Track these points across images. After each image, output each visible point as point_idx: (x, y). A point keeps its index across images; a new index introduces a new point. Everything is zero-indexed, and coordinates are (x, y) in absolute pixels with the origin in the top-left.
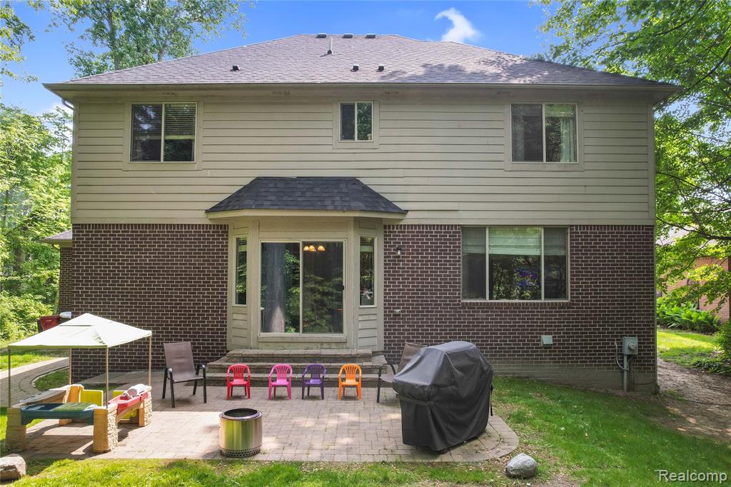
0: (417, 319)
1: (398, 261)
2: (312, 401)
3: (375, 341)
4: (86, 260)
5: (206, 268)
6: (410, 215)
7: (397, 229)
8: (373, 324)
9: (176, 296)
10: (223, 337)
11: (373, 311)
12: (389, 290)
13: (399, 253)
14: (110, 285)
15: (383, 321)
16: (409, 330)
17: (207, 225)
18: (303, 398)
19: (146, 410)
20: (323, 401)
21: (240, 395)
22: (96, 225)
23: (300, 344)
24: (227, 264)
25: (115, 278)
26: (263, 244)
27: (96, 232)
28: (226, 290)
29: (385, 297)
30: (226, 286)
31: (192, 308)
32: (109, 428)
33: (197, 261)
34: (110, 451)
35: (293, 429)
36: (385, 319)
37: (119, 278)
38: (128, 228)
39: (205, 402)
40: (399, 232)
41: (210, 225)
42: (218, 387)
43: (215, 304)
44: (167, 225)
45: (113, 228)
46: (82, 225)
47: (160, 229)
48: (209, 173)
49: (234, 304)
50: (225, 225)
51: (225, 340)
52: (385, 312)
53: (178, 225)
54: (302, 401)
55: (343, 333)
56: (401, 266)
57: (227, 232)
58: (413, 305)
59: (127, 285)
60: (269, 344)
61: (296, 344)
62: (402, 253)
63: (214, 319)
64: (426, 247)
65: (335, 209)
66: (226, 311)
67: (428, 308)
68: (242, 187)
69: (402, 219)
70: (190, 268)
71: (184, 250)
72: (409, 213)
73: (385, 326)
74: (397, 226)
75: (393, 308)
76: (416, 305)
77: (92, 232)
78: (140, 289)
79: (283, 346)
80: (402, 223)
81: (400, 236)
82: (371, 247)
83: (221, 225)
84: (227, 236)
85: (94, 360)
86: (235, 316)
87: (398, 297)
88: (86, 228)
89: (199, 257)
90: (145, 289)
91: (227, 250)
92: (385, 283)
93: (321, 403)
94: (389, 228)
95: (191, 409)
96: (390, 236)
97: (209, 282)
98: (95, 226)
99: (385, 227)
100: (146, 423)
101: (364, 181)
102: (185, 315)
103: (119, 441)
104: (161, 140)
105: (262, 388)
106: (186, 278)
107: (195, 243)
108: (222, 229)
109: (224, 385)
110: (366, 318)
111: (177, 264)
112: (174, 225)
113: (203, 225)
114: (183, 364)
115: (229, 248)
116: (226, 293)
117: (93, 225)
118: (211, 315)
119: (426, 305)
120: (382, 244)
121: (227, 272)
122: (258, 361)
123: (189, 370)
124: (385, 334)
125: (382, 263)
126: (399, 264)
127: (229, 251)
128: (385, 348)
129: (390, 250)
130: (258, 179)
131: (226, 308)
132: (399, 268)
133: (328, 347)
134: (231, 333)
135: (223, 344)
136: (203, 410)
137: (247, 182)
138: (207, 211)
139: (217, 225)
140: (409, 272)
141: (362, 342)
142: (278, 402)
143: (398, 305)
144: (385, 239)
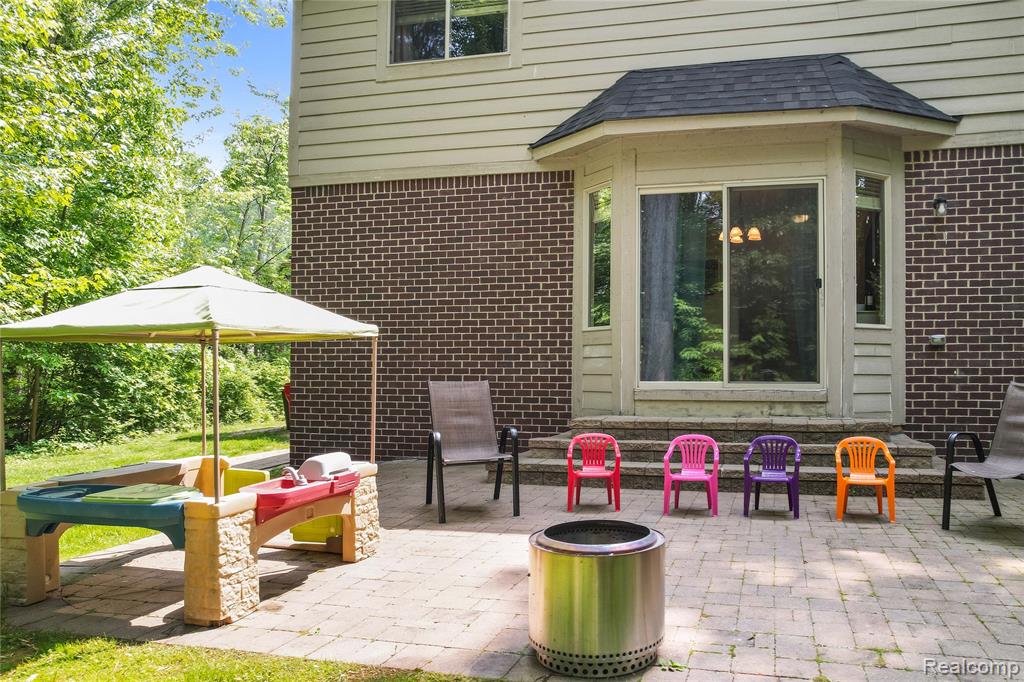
0: (983, 355)
1: (938, 229)
2: (772, 522)
3: (888, 403)
4: (315, 253)
5: (531, 258)
6: (965, 126)
7: (936, 158)
8: (883, 366)
9: (474, 316)
10: (564, 393)
11: (883, 338)
12: (918, 293)
13: (942, 209)
14: (355, 297)
15: (903, 360)
16: (964, 380)
17: (532, 174)
18: (746, 513)
19: (359, 522)
20: (797, 522)
21: (596, 502)
22: (331, 186)
23: (725, 406)
24: (571, 249)
25: (364, 284)
26: (643, 198)
27: (331, 199)
28: (570, 300)
29: (909, 309)
30: (571, 293)
31: (504, 337)
32: (222, 560)
33: (515, 245)
34: (227, 622)
35: (745, 590)
36: (908, 356)
37: (371, 284)
38: (387, 190)
39: (517, 513)
40: (940, 166)
41: (539, 174)
42: (551, 487)
43: (548, 329)
44: (458, 178)
45: (361, 191)
46: (308, 188)
47: (445, 186)
48: (535, 72)
49: (585, 327)
50: (567, 172)
51: (569, 401)
52: (909, 340)
53: (478, 177)
54: (745, 521)
55: (819, 382)
56: (945, 240)
57: (572, 185)
58: (974, 324)
59: (387, 297)
60: (658, 404)
61: (714, 406)
62: (949, 212)
63: (548, 358)
64: (1006, 194)
65: (803, 108)
66: (570, 343)
67: (1011, 331)
68: (600, 93)
69: (949, 137)
70: (501, 259)
71: (489, 225)
72: (964, 122)
73: (909, 372)
74: (936, 152)
75: (927, 332)
76: (982, 324)
77: (325, 200)
78: (408, 303)
79: (687, 410)
80: (948, 145)
81: (941, 174)
82: (876, 200)
83: (560, 173)
84: (572, 192)
85: (329, 437)
86: (588, 351)
87: (939, 308)
88: (314, 195)
89: (517, 237)
90: (417, 303)
91: (571, 221)
92: (909, 277)
93: (792, 524)
94: (917, 158)
95: (482, 526)
96: (919, 174)
97: (538, 286)
98: (330, 189)
99: (907, 156)
100: (358, 555)
101: (859, 61)
102: (492, 351)
103: (263, 598)
104: (444, 21)
105: (646, 491)
106: (493, 280)
107: (511, 210)
108: (563, 182)
109: (564, 484)
110: (870, 350)
111: (476, 253)
112: (471, 178)
113: (525, 174)
114: (470, 427)
115: (575, 217)
116: (571, 307)
117: (326, 186)
118: (540, 351)
119: (1004, 324)
120: (901, 193)
121: (571, 264)
122: (636, 437)
123: (484, 442)
124: (908, 388)
125: (902, 234)
126: (941, 237)
127: (576, 224)
128: (908, 420)
129: (921, 205)
130: (632, 75)
131: (570, 336)
132: (942, 244)
133: (785, 411)
134: (580, 385)
135: (563, 408)
136: (508, 531)
137: (609, 82)
138: (533, 147)
139: (553, 173)
140: (963, 252)
141: (863, 403)
142: (688, 521)
143: (938, 324)
144: (908, 182)
